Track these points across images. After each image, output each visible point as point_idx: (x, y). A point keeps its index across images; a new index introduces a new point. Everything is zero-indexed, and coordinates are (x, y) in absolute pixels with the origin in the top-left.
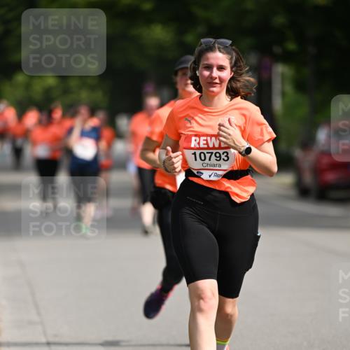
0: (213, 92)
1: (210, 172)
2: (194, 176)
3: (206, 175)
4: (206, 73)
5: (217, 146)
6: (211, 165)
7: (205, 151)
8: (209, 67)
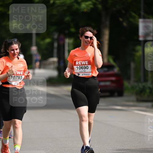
1: (15, 83)
4: (13, 52)
5: (19, 74)
6: (15, 80)
7: (15, 76)
8: (13, 50)
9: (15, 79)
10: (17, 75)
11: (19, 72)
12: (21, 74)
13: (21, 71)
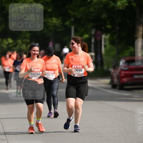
0: (35, 57)
1: (35, 78)
2: (30, 78)
3: (33, 78)
4: (34, 52)
5: (37, 71)
7: (34, 73)
9: (34, 75)
10: (36, 72)
11: (37, 69)
12: (39, 71)
13: (38, 69)
